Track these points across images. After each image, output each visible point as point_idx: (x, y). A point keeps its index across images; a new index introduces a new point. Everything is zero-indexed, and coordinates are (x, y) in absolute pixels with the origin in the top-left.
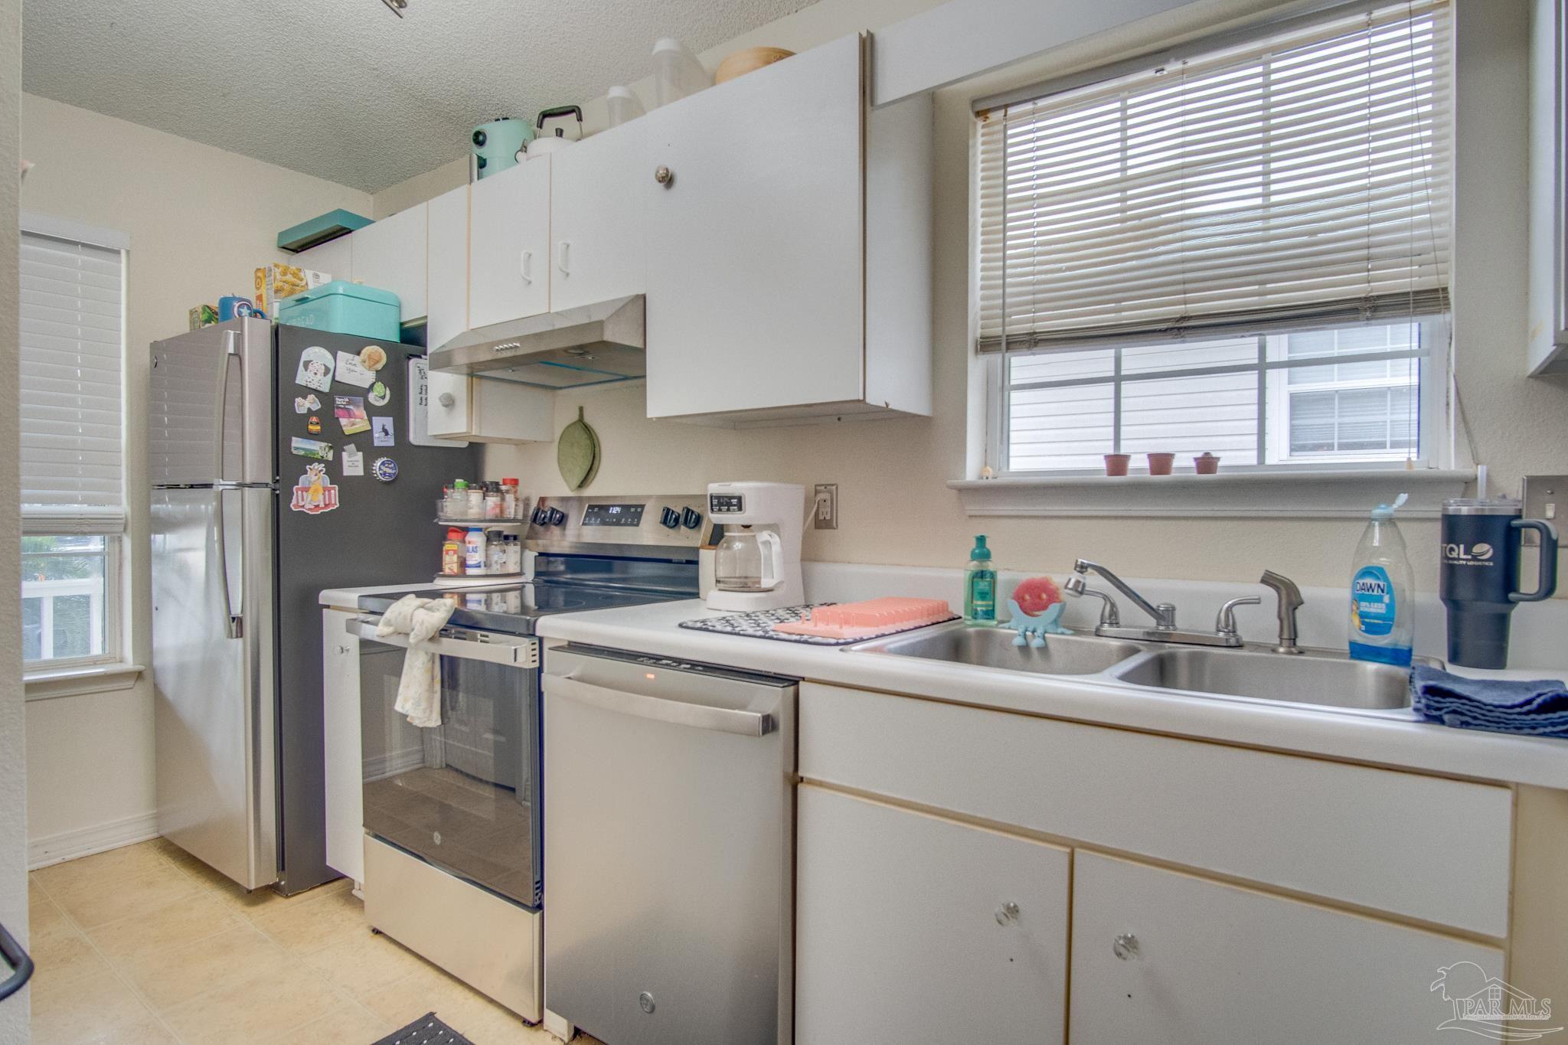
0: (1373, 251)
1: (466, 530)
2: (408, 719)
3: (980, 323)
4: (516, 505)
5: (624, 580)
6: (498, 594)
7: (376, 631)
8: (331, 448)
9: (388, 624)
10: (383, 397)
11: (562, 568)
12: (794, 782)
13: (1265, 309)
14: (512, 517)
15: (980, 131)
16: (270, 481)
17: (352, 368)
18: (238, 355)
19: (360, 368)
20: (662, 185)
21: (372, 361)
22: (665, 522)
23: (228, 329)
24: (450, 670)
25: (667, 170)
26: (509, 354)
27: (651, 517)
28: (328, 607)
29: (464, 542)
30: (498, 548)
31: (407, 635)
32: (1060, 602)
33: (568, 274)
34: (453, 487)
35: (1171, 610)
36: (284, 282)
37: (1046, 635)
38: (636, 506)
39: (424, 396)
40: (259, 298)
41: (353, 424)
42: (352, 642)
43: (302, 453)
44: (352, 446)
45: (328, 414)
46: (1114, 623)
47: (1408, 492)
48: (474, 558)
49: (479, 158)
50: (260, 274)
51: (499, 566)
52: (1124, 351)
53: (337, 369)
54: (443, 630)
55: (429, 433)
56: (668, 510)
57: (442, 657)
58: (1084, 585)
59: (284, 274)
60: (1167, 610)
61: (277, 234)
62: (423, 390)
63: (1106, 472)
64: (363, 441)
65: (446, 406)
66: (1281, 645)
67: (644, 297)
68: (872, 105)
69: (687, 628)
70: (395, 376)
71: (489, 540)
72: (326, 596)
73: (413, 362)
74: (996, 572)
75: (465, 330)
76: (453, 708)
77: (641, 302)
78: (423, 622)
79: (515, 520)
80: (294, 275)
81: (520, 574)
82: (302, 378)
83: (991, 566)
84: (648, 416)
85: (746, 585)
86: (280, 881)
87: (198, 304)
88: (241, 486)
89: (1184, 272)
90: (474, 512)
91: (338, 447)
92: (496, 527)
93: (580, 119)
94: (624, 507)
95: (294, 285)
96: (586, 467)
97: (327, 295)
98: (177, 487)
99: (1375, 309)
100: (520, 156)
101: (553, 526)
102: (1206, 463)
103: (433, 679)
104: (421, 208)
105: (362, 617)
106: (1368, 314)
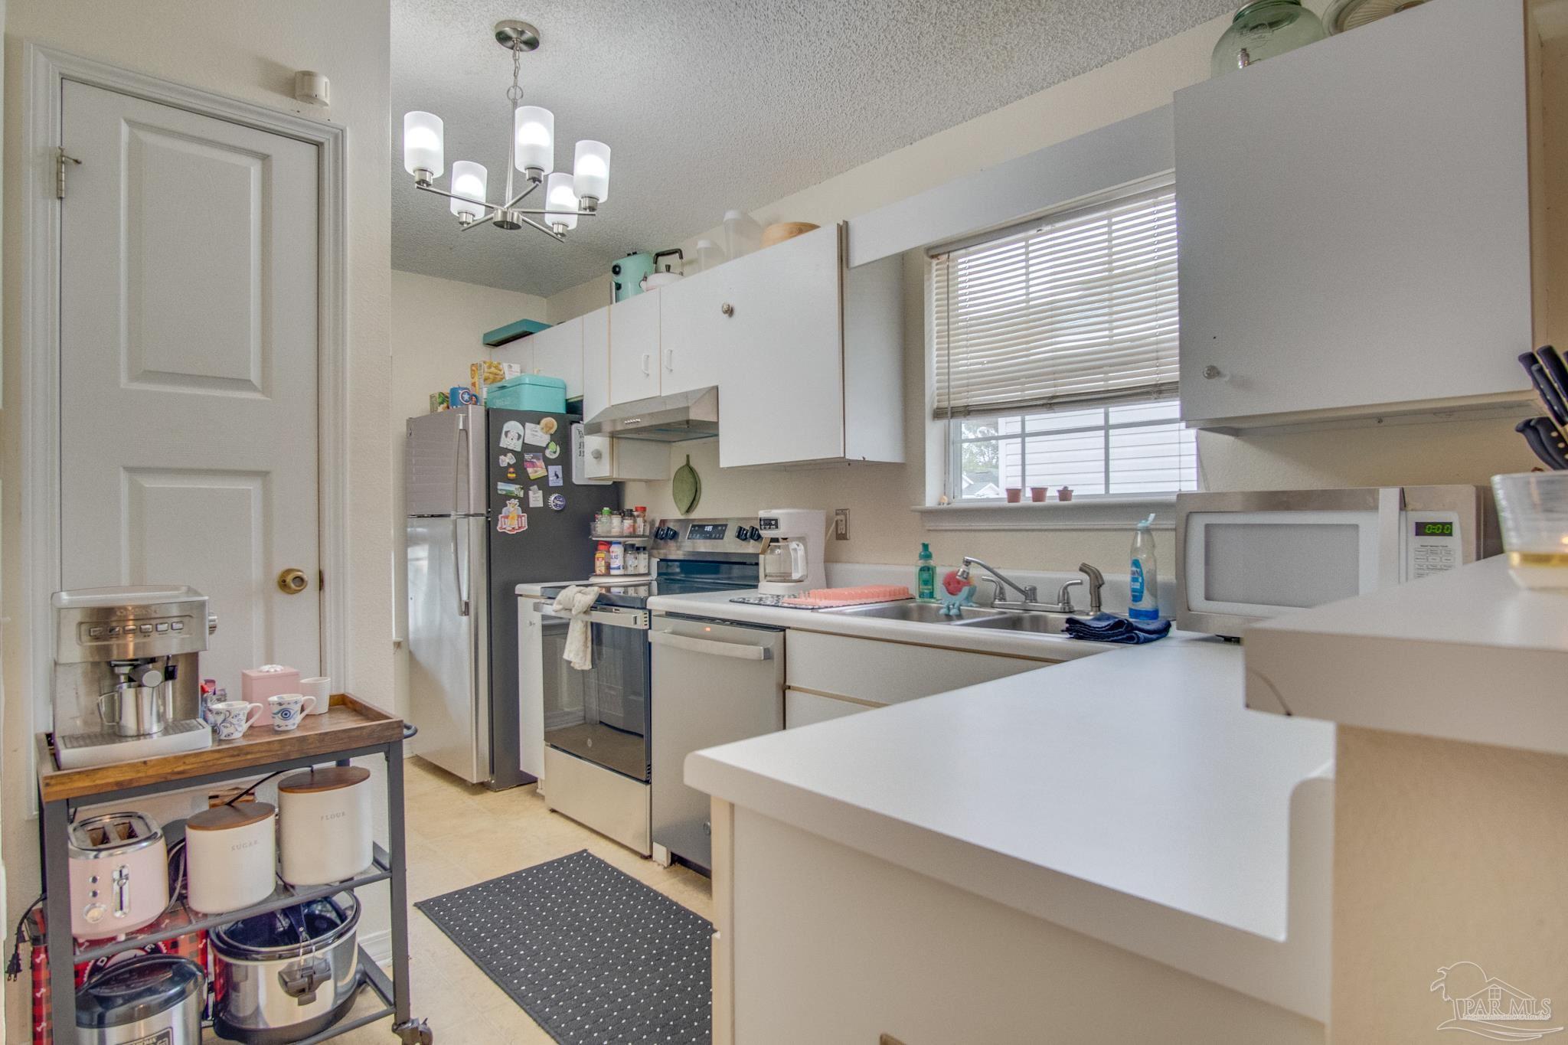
0: (1160, 354)
1: (610, 543)
2: (572, 665)
3: (937, 398)
4: (644, 526)
5: (729, 578)
6: (633, 588)
7: (550, 609)
8: (522, 489)
9: (559, 603)
10: (555, 452)
11: (678, 570)
12: (784, 688)
13: (1108, 390)
14: (642, 533)
15: (935, 267)
16: (485, 512)
17: (536, 433)
18: (466, 430)
19: (540, 433)
20: (727, 315)
21: (548, 427)
22: (738, 537)
23: (458, 413)
24: (597, 632)
25: (729, 306)
26: (634, 426)
27: (731, 533)
28: (521, 595)
29: (609, 552)
30: (632, 556)
31: (571, 610)
32: (970, 585)
33: (671, 370)
34: (602, 514)
35: (1034, 590)
36: (490, 373)
37: (962, 607)
38: (722, 525)
39: (582, 450)
40: (474, 384)
41: (536, 472)
42: (537, 618)
43: (504, 493)
44: (535, 487)
45: (520, 466)
46: (1003, 599)
47: (1156, 513)
48: (615, 563)
49: (616, 284)
50: (474, 368)
51: (632, 569)
52: (1027, 418)
53: (526, 436)
54: (592, 607)
55: (586, 476)
56: (741, 528)
57: (592, 624)
58: (968, 573)
59: (490, 367)
60: (1030, 590)
61: (482, 335)
62: (581, 445)
63: (1007, 500)
64: (542, 483)
65: (596, 458)
66: (1092, 611)
67: (717, 388)
68: (848, 267)
69: (734, 602)
70: (562, 438)
71: (625, 550)
72: (520, 588)
73: (574, 426)
74: (935, 567)
75: (607, 406)
76: (599, 659)
77: (716, 390)
78: (579, 602)
79: (643, 536)
80: (496, 367)
81: (648, 574)
82: (505, 442)
83: (932, 563)
84: (721, 466)
85: (785, 578)
86: (491, 780)
87: (436, 391)
88: (468, 515)
89: (1054, 366)
90: (615, 531)
91: (526, 490)
92: (630, 541)
93: (681, 257)
94: (715, 527)
95: (496, 374)
96: (691, 499)
97: (519, 384)
98: (423, 516)
99: (1160, 392)
100: (643, 284)
101: (669, 540)
102: (1065, 494)
103: (586, 638)
104: (578, 320)
105: (543, 601)
106: (1155, 396)
